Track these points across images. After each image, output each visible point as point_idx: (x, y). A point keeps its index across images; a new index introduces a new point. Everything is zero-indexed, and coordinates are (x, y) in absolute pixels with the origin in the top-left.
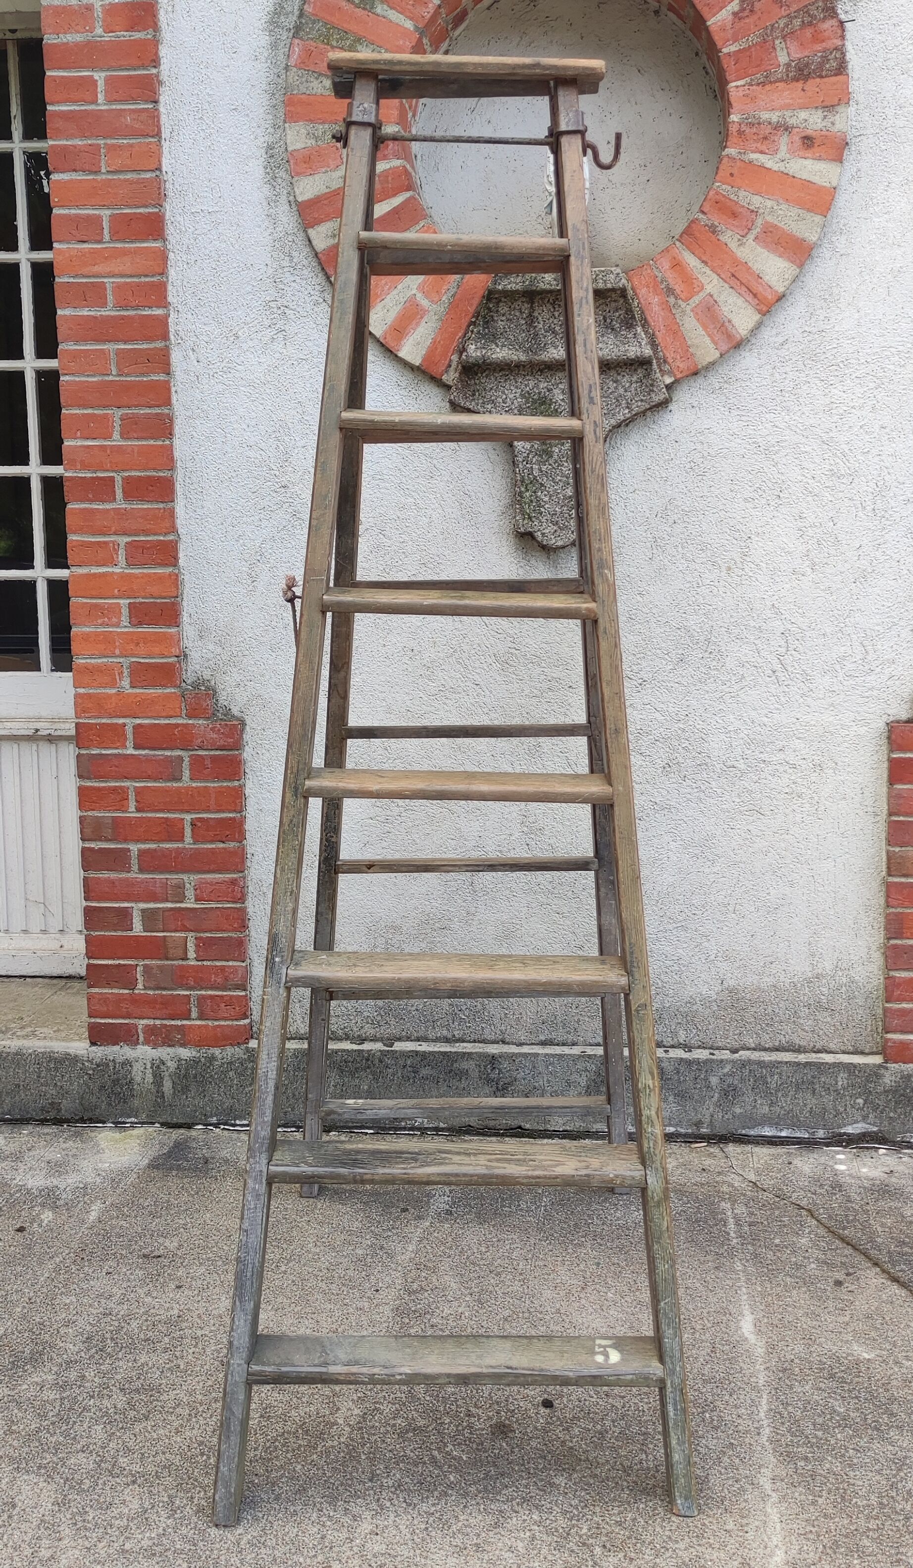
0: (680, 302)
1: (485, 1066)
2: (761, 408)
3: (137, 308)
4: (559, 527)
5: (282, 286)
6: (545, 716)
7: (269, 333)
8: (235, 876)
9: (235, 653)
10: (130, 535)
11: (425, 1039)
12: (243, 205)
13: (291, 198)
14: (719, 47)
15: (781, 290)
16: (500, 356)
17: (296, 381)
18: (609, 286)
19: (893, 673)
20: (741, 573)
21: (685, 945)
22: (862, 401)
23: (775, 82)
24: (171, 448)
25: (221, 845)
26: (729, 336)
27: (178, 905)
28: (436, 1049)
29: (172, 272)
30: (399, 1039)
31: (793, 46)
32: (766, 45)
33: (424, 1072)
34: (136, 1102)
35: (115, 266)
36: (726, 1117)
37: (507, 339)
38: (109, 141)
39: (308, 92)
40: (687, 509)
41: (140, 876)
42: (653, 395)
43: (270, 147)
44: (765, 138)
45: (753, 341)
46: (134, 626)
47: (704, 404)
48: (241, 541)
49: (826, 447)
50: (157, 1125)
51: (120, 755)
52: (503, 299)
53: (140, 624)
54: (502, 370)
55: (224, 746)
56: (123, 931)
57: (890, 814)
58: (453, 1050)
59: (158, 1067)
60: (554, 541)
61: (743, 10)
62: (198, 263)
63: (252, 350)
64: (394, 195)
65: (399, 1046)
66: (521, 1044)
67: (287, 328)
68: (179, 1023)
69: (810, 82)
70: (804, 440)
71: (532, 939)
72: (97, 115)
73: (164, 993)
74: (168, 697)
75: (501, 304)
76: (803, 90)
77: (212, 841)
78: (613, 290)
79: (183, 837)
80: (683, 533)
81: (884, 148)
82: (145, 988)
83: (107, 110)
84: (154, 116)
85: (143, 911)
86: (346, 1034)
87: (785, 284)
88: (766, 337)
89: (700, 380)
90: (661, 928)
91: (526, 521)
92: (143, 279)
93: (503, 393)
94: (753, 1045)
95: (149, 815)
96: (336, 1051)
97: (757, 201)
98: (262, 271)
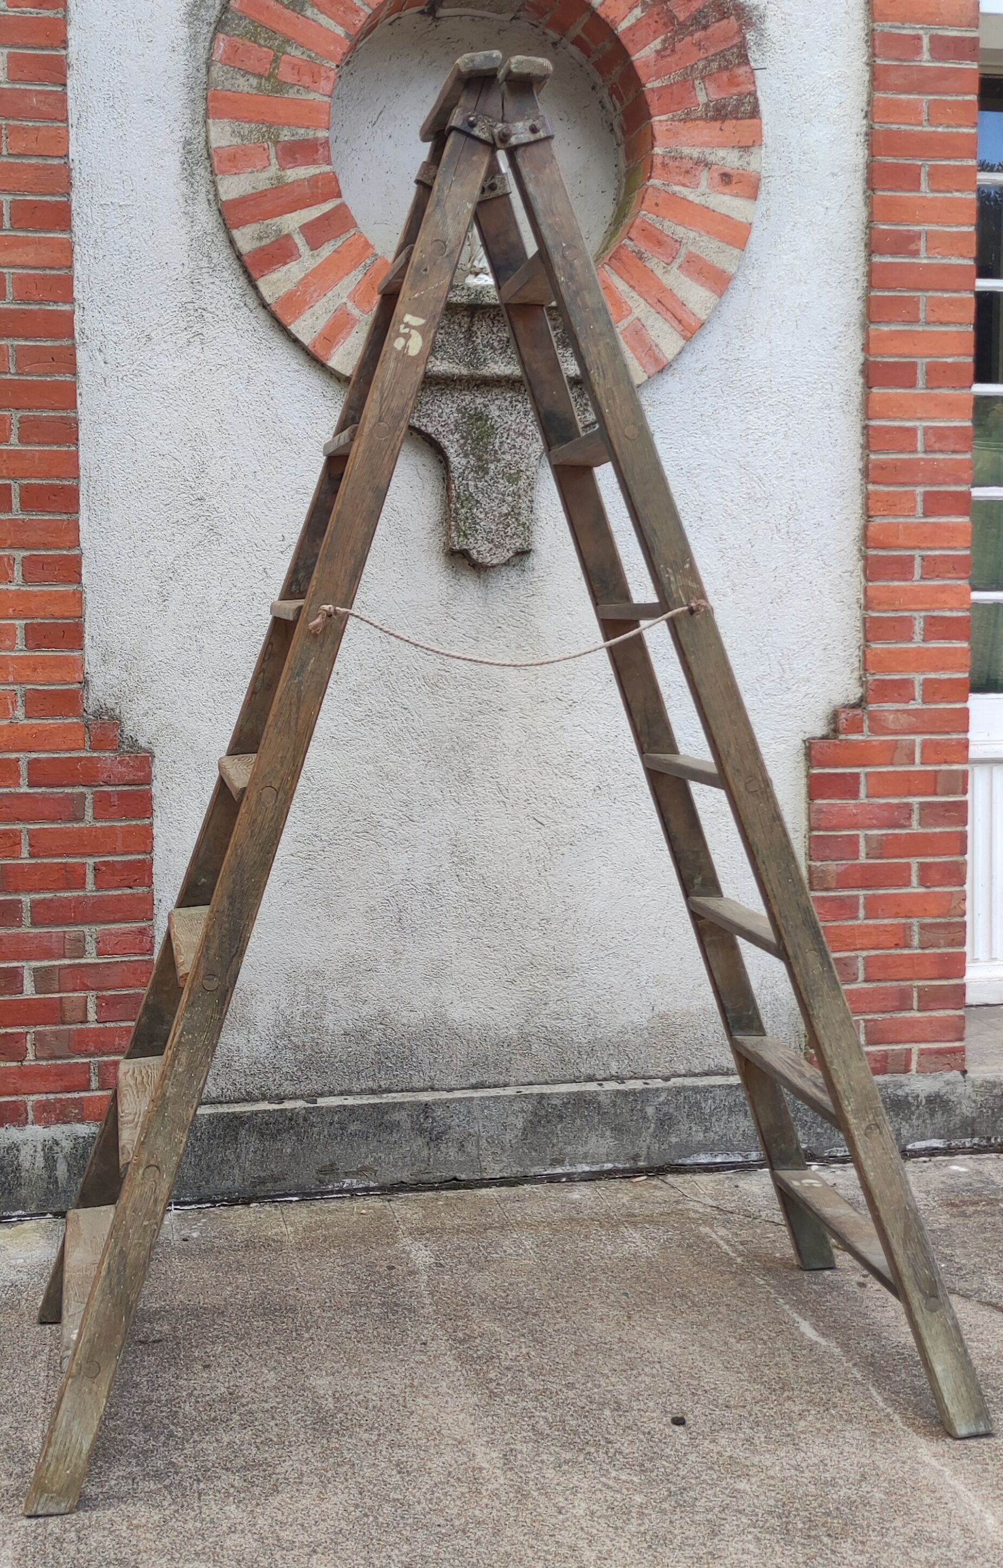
1: (418, 1116)
3: (41, 302)
4: (495, 545)
6: (475, 740)
7: (185, 336)
8: (143, 924)
9: (143, 678)
10: (27, 549)
11: (349, 1093)
12: (158, 201)
13: (211, 197)
14: (643, 82)
15: (705, 317)
16: (441, 368)
17: (214, 387)
19: (808, 691)
21: (616, 973)
22: (776, 428)
23: (696, 119)
24: (76, 455)
25: (129, 891)
26: (656, 360)
27: (77, 961)
28: (362, 1102)
29: (77, 266)
30: (322, 1095)
31: (712, 88)
32: (686, 84)
33: (353, 1127)
34: (24, 1192)
35: (14, 256)
36: (663, 1147)
37: (446, 352)
38: (11, 122)
39: (233, 89)
41: (33, 930)
42: (587, 414)
43: (187, 143)
44: (687, 172)
45: (675, 366)
46: (30, 649)
48: (152, 557)
49: (743, 471)
50: (49, 1216)
51: (11, 793)
53: (38, 647)
54: (437, 384)
55: (134, 780)
56: (10, 994)
57: (811, 829)
58: (383, 1101)
59: (51, 1149)
60: (489, 559)
61: (665, 49)
62: (107, 258)
63: (166, 353)
64: (324, 201)
65: (322, 1102)
66: (450, 1090)
67: (204, 331)
68: (76, 1095)
69: (728, 122)
70: (723, 464)
71: (462, 976)
73: (59, 1062)
74: (69, 727)
76: (721, 129)
77: (118, 887)
79: (84, 883)
81: (790, 190)
82: (37, 1058)
83: (12, 90)
84: (63, 98)
85: (35, 970)
86: (263, 1094)
87: (708, 312)
88: (689, 363)
90: (593, 956)
91: (461, 539)
92: (48, 272)
93: (439, 407)
94: (683, 1072)
95: (45, 861)
96: (256, 1113)
97: (680, 231)
98: (178, 271)
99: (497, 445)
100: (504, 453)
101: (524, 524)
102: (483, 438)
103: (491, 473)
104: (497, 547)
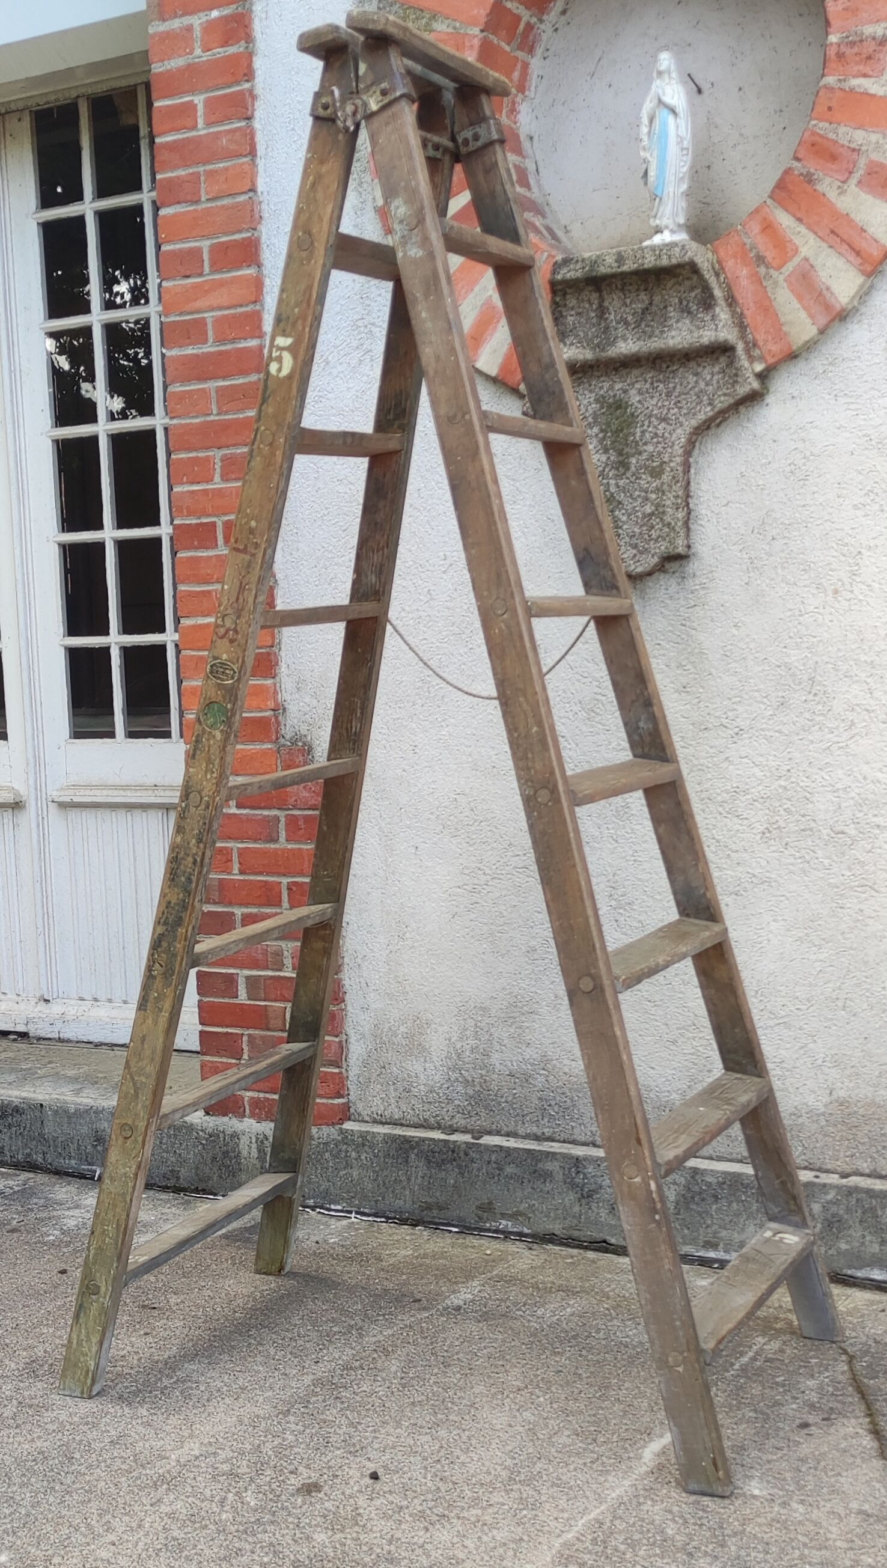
0: (772, 272)
1: (570, 1170)
2: (872, 392)
3: (233, 341)
4: (638, 551)
5: (368, 302)
7: (357, 355)
11: (514, 1135)
13: (377, 203)
18: (674, 261)
20: (849, 595)
26: (828, 307)
27: (277, 974)
28: (522, 1146)
29: (270, 298)
30: (489, 1132)
34: (243, 1177)
35: (214, 299)
37: (576, 336)
38: (207, 167)
40: (787, 522)
42: (737, 387)
44: (869, 57)
45: (863, 310)
47: (806, 394)
52: (568, 291)
55: (315, 805)
56: (228, 998)
58: (539, 1149)
59: (262, 1142)
60: (633, 567)
65: (488, 1140)
67: (373, 347)
72: (197, 142)
74: (265, 753)
75: (568, 297)
78: (679, 266)
80: (783, 551)
83: (205, 135)
84: (250, 136)
85: (247, 978)
86: (437, 1123)
88: (877, 303)
89: (801, 365)
92: (238, 310)
95: (251, 879)
96: (424, 1140)
97: (859, 137)
98: (350, 288)
99: (638, 434)
100: (645, 444)
101: (669, 524)
102: (622, 430)
103: (633, 469)
104: (641, 553)
